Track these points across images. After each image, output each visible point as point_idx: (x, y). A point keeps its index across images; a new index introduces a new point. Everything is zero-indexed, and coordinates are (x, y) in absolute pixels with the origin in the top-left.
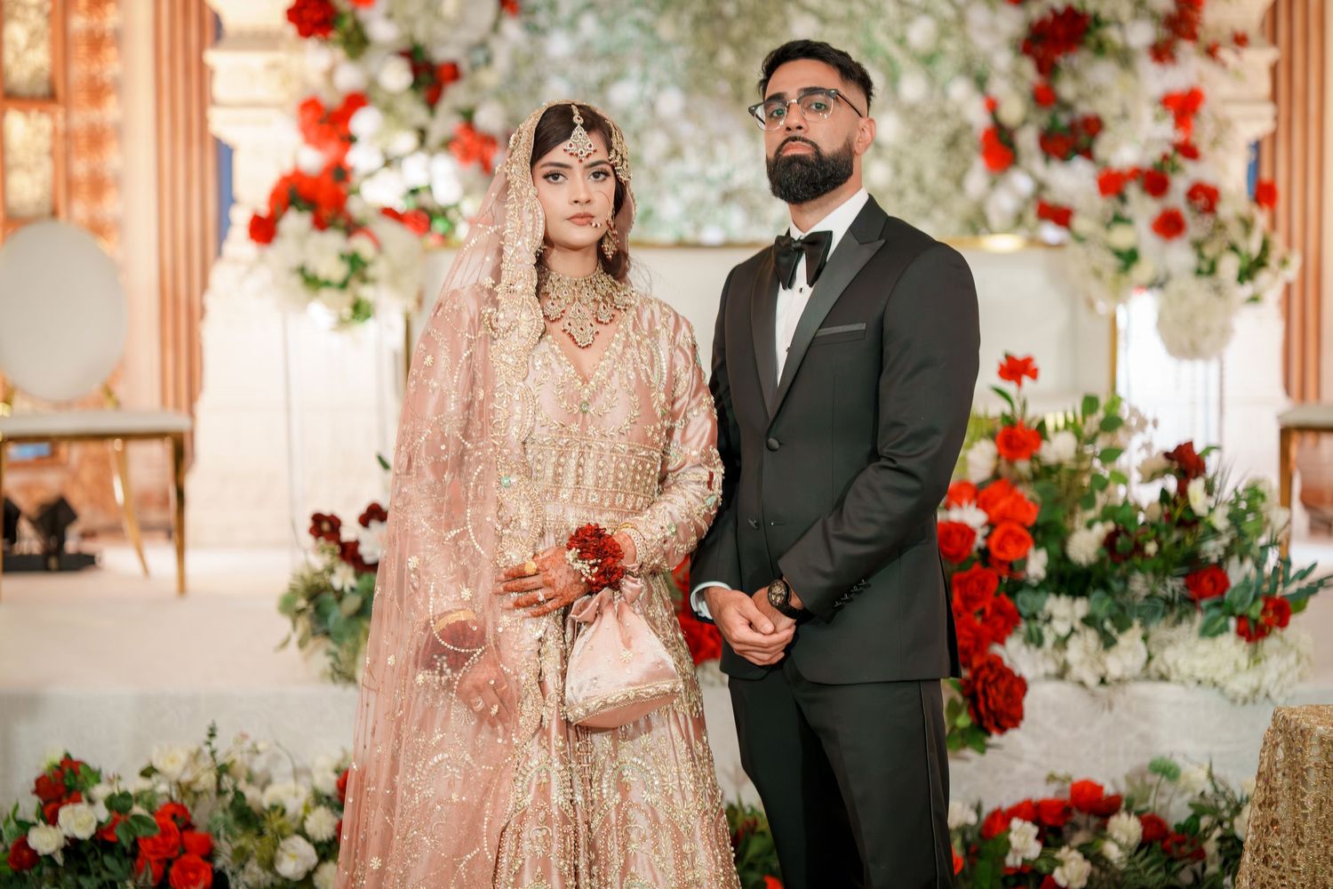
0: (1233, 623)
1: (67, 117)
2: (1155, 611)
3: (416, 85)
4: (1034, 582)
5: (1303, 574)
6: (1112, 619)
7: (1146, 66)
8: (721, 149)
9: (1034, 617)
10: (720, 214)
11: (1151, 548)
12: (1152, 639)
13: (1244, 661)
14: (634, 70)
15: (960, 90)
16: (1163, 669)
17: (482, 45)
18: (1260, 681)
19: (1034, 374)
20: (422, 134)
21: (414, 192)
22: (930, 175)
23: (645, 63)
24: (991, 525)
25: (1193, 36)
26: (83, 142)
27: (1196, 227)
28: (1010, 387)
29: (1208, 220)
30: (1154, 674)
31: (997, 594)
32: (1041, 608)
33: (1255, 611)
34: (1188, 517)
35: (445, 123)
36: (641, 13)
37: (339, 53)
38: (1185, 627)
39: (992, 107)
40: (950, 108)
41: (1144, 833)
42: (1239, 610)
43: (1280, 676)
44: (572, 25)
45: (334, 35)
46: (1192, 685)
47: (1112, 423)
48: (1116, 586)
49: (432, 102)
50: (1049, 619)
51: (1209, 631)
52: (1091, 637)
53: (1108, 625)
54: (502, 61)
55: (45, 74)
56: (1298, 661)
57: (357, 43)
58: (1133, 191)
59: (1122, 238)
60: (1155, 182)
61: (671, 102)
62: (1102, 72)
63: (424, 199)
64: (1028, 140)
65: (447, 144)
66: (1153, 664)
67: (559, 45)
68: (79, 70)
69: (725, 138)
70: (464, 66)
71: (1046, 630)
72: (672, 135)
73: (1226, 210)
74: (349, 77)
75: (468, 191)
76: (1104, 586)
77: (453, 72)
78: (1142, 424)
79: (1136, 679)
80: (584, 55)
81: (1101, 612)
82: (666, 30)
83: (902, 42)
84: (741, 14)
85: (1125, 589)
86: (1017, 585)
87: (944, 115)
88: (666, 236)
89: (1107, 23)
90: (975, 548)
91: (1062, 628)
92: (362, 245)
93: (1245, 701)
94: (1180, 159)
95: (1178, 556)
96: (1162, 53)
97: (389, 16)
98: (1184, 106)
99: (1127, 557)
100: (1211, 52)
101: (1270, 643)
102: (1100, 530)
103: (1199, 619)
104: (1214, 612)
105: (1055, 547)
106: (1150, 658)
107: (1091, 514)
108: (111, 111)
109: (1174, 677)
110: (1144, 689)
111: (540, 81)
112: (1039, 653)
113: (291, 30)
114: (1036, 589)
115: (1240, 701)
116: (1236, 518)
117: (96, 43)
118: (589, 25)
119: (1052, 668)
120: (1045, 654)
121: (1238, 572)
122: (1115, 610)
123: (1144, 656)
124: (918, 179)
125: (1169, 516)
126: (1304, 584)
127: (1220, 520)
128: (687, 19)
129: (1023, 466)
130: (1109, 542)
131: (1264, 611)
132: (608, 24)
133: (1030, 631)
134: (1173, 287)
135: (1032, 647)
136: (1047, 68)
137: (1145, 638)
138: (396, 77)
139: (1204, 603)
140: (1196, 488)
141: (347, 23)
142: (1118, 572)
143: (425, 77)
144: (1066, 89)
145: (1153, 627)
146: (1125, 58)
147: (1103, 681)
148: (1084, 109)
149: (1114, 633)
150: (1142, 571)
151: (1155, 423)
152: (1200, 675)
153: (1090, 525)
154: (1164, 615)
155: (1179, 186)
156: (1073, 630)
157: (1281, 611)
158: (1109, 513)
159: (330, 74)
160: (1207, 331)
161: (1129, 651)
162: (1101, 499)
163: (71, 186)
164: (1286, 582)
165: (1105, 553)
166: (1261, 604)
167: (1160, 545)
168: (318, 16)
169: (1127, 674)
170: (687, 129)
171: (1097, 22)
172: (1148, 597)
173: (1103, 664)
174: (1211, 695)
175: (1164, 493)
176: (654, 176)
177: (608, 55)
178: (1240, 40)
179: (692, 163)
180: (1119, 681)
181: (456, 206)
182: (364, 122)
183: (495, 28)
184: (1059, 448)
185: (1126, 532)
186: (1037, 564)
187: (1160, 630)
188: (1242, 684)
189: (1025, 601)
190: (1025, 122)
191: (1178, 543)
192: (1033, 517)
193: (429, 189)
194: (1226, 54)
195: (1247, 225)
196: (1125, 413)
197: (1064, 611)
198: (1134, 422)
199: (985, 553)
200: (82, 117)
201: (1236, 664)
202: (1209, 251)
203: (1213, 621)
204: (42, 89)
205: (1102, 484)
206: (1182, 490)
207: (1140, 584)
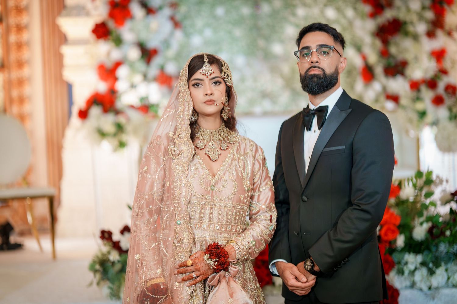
1: (9, 74)
2: (450, 258)
3: (142, 56)
4: (399, 249)
6: (433, 262)
7: (425, 40)
9: (400, 263)
11: (448, 233)
12: (449, 271)
15: (352, 52)
16: (454, 282)
17: (166, 41)
20: (145, 77)
21: (143, 98)
25: (442, 28)
26: (16, 84)
27: (448, 101)
29: (453, 98)
30: (450, 284)
31: (385, 254)
32: (403, 258)
35: (153, 71)
37: (112, 45)
39: (364, 58)
44: (201, 32)
45: (110, 39)
47: (429, 182)
48: (433, 249)
49: (148, 62)
50: (406, 263)
52: (424, 271)
53: (431, 265)
54: (174, 46)
57: (118, 42)
58: (423, 88)
59: (420, 106)
60: (432, 84)
62: (407, 43)
63: (146, 101)
64: (379, 70)
65: (154, 79)
66: (450, 281)
67: (196, 40)
68: (13, 56)
70: (159, 49)
71: (405, 268)
74: (116, 55)
75: (163, 97)
76: (428, 249)
77: (155, 52)
78: (441, 182)
79: (443, 287)
81: (428, 260)
85: (437, 250)
86: (392, 250)
89: (409, 24)
91: (411, 267)
92: (122, 119)
94: (441, 75)
96: (431, 34)
97: (131, 30)
98: (439, 55)
99: (438, 237)
100: (449, 34)
102: (426, 226)
105: (408, 234)
106: (449, 278)
107: (421, 219)
108: (26, 72)
110: (447, 291)
112: (402, 278)
113: (92, 37)
114: (401, 251)
117: (20, 46)
119: (408, 283)
120: (405, 279)
122: (434, 259)
123: (446, 277)
125: (454, 220)
129: (392, 200)
130: (430, 231)
133: (398, 269)
134: (441, 124)
135: (400, 275)
136: (385, 42)
137: (447, 270)
138: (134, 54)
141: (114, 34)
142: (434, 243)
144: (393, 50)
145: (449, 265)
146: (416, 37)
147: (430, 288)
148: (400, 57)
149: (434, 269)
150: (444, 242)
151: (447, 181)
153: (421, 224)
154: (453, 260)
155: (441, 86)
156: (416, 269)
158: (429, 219)
159: (109, 54)
161: (440, 275)
162: (425, 213)
163: (11, 100)
165: (428, 236)
167: (451, 231)
169: (440, 285)
171: (405, 23)
172: (446, 253)
173: (430, 282)
175: (451, 209)
177: (216, 43)
179: (249, 83)
180: (437, 288)
182: (122, 72)
183: (172, 34)
184: (407, 193)
185: (436, 227)
187: (452, 266)
189: (395, 257)
190: (377, 64)
192: (398, 222)
194: (454, 34)
196: (434, 177)
197: (412, 260)
198: (438, 181)
199: (379, 237)
200: (15, 74)
202: (454, 110)
205: (426, 207)
207: (443, 248)
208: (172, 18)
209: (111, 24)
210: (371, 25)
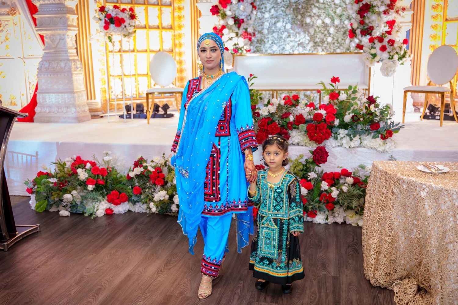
0: (380, 135)
1: (174, 32)
2: (363, 132)
3: (235, 23)
5: (397, 125)
6: (353, 134)
7: (383, 15)
8: (298, 35)
9: (336, 133)
10: (297, 48)
11: (362, 119)
12: (362, 139)
13: (382, 144)
14: (281, 20)
15: (347, 22)
16: (364, 145)
17: (250, 15)
18: (385, 148)
19: (339, 81)
20: (237, 34)
21: (235, 45)
22: (340, 40)
23: (283, 18)
24: (327, 113)
25: (393, 9)
26: (177, 37)
27: (389, 49)
28: (333, 84)
29: (392, 47)
30: (362, 146)
31: (326, 129)
32: (338, 131)
33: (384, 133)
34: (370, 113)
35: (241, 31)
36: (283, 8)
37: (220, 18)
38: (369, 136)
39: (351, 25)
40: (344, 26)
41: (354, 181)
42: (381, 133)
43: (390, 147)
44: (270, 11)
45: (219, 14)
46: (370, 149)
47: (355, 92)
48: (354, 127)
49: (239, 27)
50: (339, 134)
51: (374, 137)
52: (348, 138)
53: (352, 136)
54: (253, 19)
55: (171, 24)
56: (395, 144)
57: (224, 16)
58: (376, 41)
59: (373, 51)
60: (381, 39)
61: (289, 26)
62: (374, 17)
63: (237, 46)
64: (358, 32)
65: (241, 35)
66: (362, 144)
67: (267, 15)
68: (176, 24)
69: (299, 33)
70: (245, 20)
71: (338, 136)
72: (288, 33)
73: (396, 45)
74: (222, 22)
75: (245, 45)
76: (351, 127)
77: (243, 21)
79: (357, 147)
80: (272, 17)
81: (350, 133)
82: (288, 12)
83: (335, 13)
84: (302, 8)
85: (356, 128)
86: (332, 127)
87: (343, 27)
88: (287, 52)
89: (375, 6)
90: (323, 119)
91: (342, 136)
93: (382, 153)
94: (387, 35)
95: (368, 120)
96: (385, 12)
97: (230, 10)
98: (391, 24)
99: (356, 121)
100: (397, 12)
101: (388, 140)
102: (351, 115)
103: (372, 134)
104: (376, 133)
105: (341, 119)
107: (350, 111)
108: (182, 31)
109: (366, 147)
110: (359, 149)
111: (263, 23)
112: (337, 141)
113: (211, 13)
114: (337, 127)
115: (380, 152)
116: (382, 112)
117: (180, 17)
118: (273, 11)
120: (338, 141)
121: (382, 124)
122: (354, 132)
123: (360, 142)
124: (337, 40)
125: (366, 112)
126: (397, 127)
127: (378, 113)
128: (292, 9)
129: (336, 101)
130: (353, 117)
131: (387, 133)
132: (276, 11)
133: (335, 136)
134: (383, 61)
135: (335, 140)
136: (362, 16)
137: (360, 139)
138: (231, 22)
139: (374, 131)
140: (372, 106)
141: (222, 12)
142: (355, 124)
143: (237, 22)
144: (367, 21)
145: (362, 136)
146: (379, 14)
147: (350, 148)
148: (370, 25)
150: (360, 124)
152: (372, 147)
153: (349, 114)
154: (365, 133)
155: (386, 40)
156: (344, 137)
157: (390, 134)
158: (353, 111)
159: (219, 22)
160: (390, 71)
161: (356, 141)
162: (352, 108)
163: (175, 45)
164: (393, 127)
165: (352, 120)
166: (386, 132)
167: (364, 118)
168: (216, 11)
169: (355, 146)
170: (292, 31)
171: (373, 6)
172: (361, 129)
173: (350, 144)
174: (375, 151)
175: (366, 107)
176: (285, 41)
177: (277, 17)
178: (404, 9)
179: (292, 38)
181: (243, 47)
182: (225, 31)
183: (252, 12)
184: (343, 97)
185: (356, 116)
186: (337, 122)
187: (364, 137)
188: (381, 149)
189: (334, 130)
190: (358, 28)
191: (369, 118)
192: (336, 112)
193: (238, 44)
194: (400, 12)
195: (401, 48)
196: (358, 90)
197: (342, 132)
200: (177, 32)
201: (380, 144)
202: (391, 54)
203: (375, 135)
204: (170, 27)
205: (352, 105)
206: (369, 107)
207: (360, 127)
208: (252, 4)
209: (220, 7)
210: (356, 7)
